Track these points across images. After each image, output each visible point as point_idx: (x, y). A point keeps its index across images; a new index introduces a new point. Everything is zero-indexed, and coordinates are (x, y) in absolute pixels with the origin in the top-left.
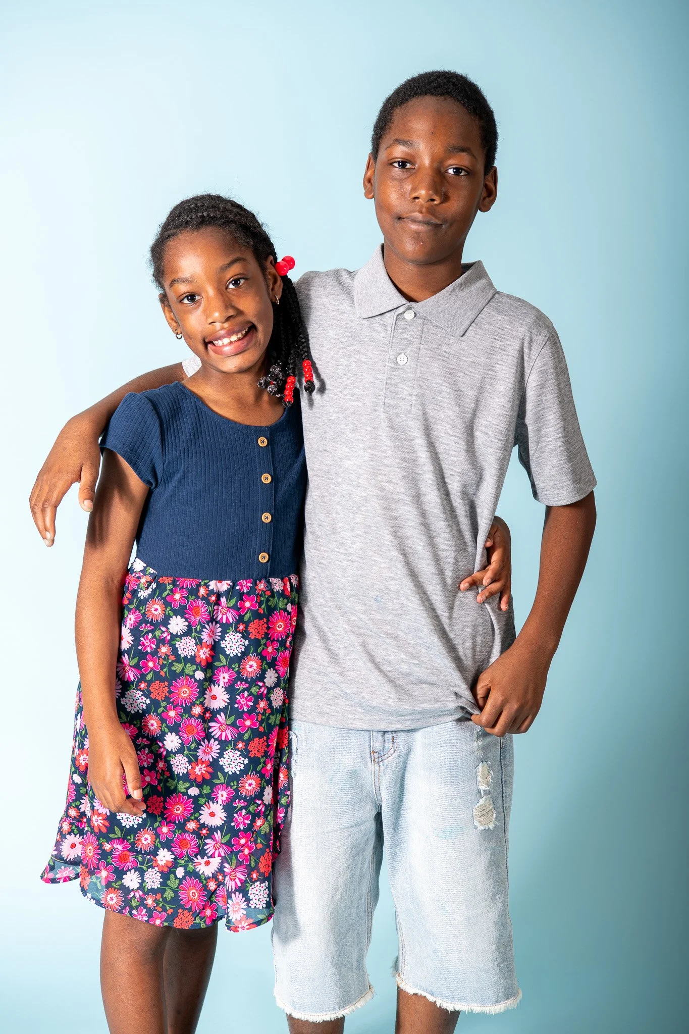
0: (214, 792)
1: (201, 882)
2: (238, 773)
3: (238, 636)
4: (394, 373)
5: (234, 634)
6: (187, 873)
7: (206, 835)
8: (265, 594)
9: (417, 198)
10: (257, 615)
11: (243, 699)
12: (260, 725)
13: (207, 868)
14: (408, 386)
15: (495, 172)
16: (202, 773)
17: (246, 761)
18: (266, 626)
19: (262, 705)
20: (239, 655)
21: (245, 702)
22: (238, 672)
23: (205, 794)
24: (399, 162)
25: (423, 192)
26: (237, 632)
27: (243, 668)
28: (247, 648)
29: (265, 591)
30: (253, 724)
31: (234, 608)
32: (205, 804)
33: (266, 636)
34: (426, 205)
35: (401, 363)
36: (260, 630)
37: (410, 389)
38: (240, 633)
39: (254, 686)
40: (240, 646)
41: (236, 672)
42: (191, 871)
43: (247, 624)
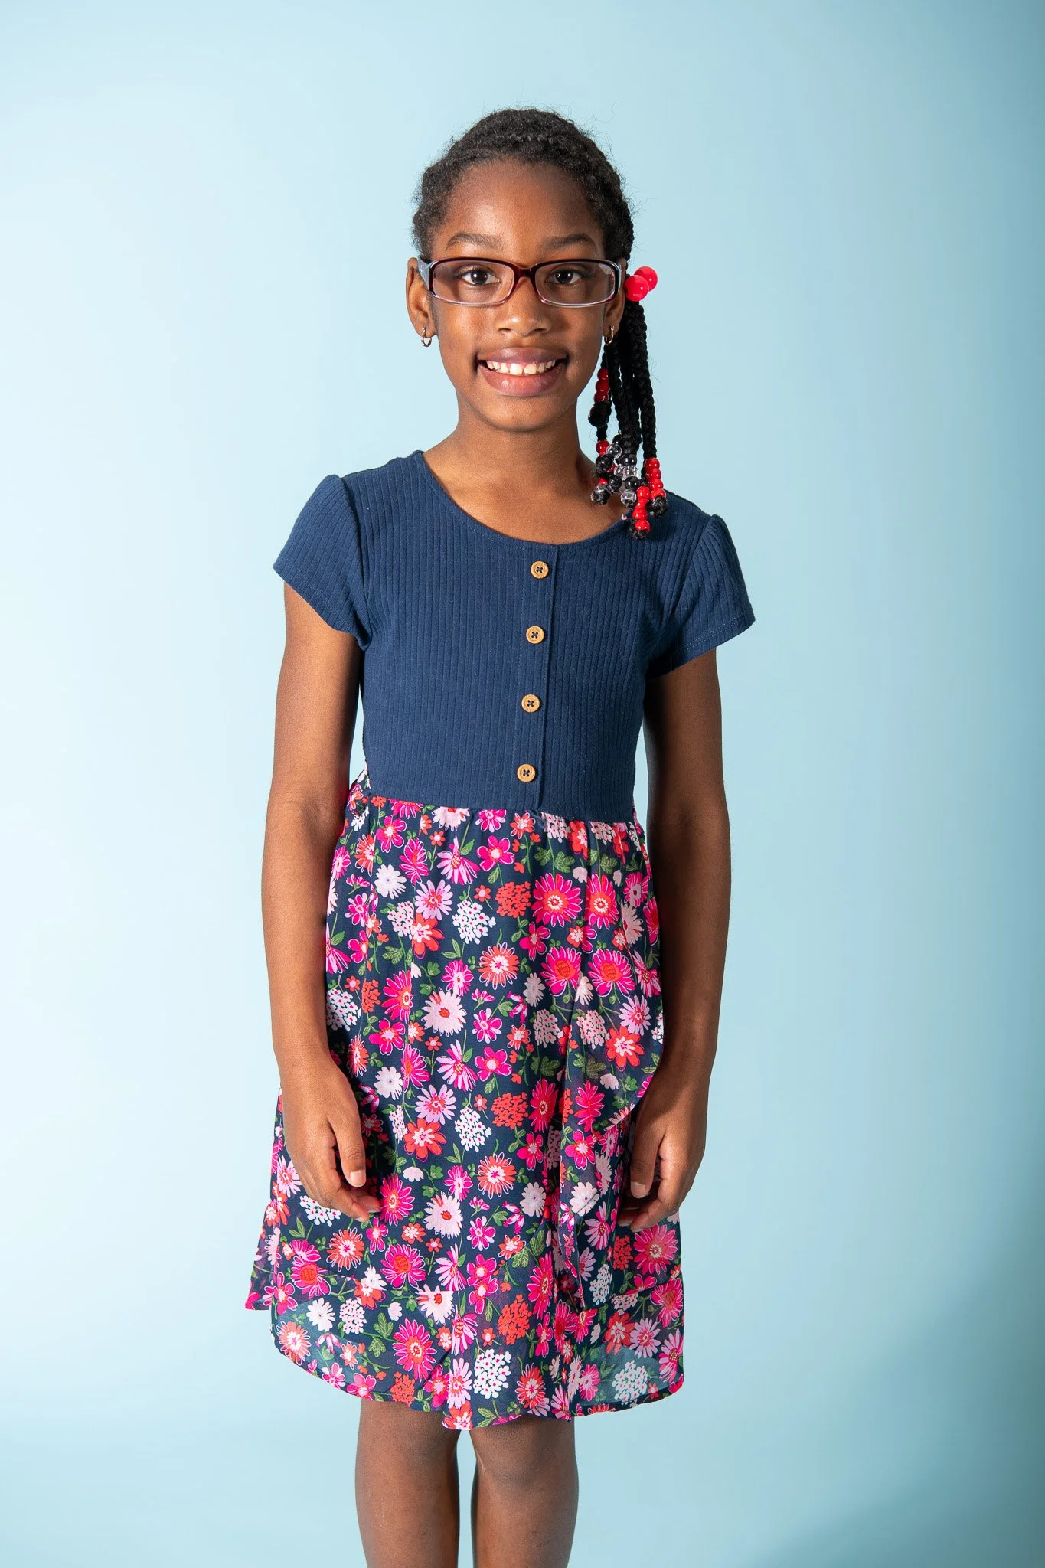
0: (449, 1177)
1: (428, 1331)
2: (477, 1150)
3: (475, 908)
5: (469, 903)
6: (406, 1313)
7: (438, 1250)
8: (529, 840)
10: (511, 875)
11: (483, 1022)
12: (515, 1071)
13: (438, 1307)
16: (427, 1143)
17: (489, 1132)
18: (529, 896)
19: (519, 1035)
20: (478, 942)
21: (487, 1026)
22: (476, 973)
23: (434, 1179)
26: (474, 901)
27: (484, 967)
28: (491, 931)
29: (531, 834)
30: (501, 1068)
31: (470, 858)
32: (434, 1197)
33: (529, 914)
36: (517, 902)
38: (479, 903)
39: (504, 1001)
40: (480, 927)
41: (472, 972)
42: (413, 1310)
43: (493, 889)
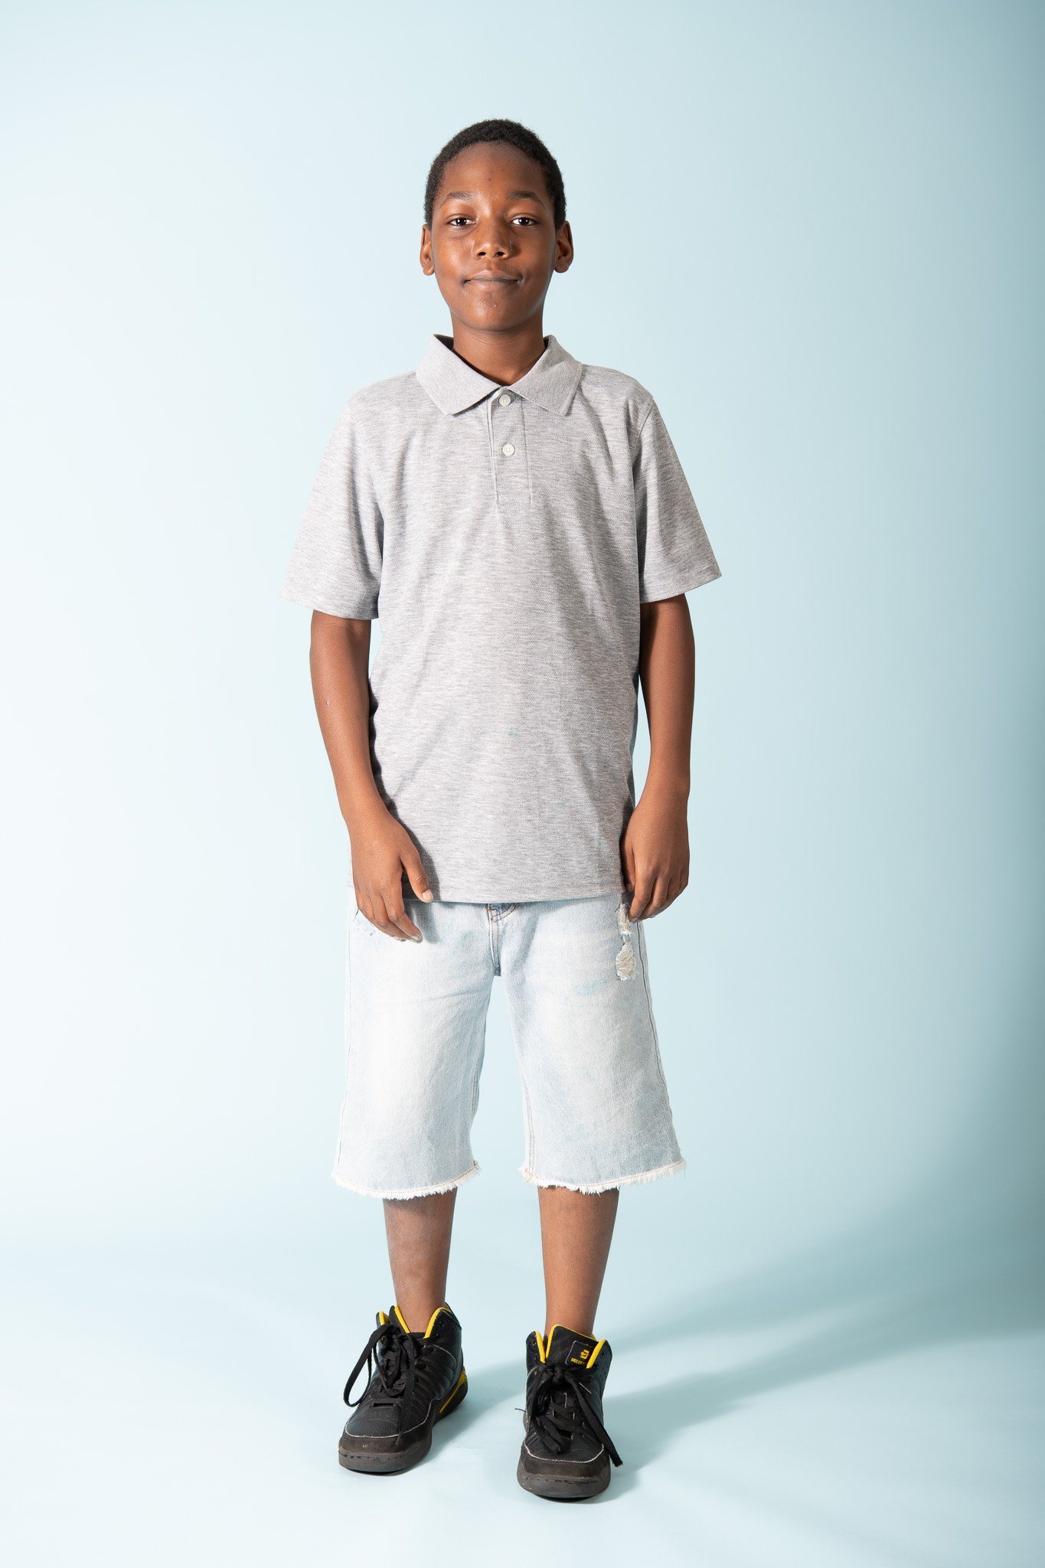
4: (502, 466)
9: (482, 254)
14: (522, 477)
24: (456, 220)
25: (487, 246)
34: (496, 259)
35: (507, 454)
37: (523, 481)
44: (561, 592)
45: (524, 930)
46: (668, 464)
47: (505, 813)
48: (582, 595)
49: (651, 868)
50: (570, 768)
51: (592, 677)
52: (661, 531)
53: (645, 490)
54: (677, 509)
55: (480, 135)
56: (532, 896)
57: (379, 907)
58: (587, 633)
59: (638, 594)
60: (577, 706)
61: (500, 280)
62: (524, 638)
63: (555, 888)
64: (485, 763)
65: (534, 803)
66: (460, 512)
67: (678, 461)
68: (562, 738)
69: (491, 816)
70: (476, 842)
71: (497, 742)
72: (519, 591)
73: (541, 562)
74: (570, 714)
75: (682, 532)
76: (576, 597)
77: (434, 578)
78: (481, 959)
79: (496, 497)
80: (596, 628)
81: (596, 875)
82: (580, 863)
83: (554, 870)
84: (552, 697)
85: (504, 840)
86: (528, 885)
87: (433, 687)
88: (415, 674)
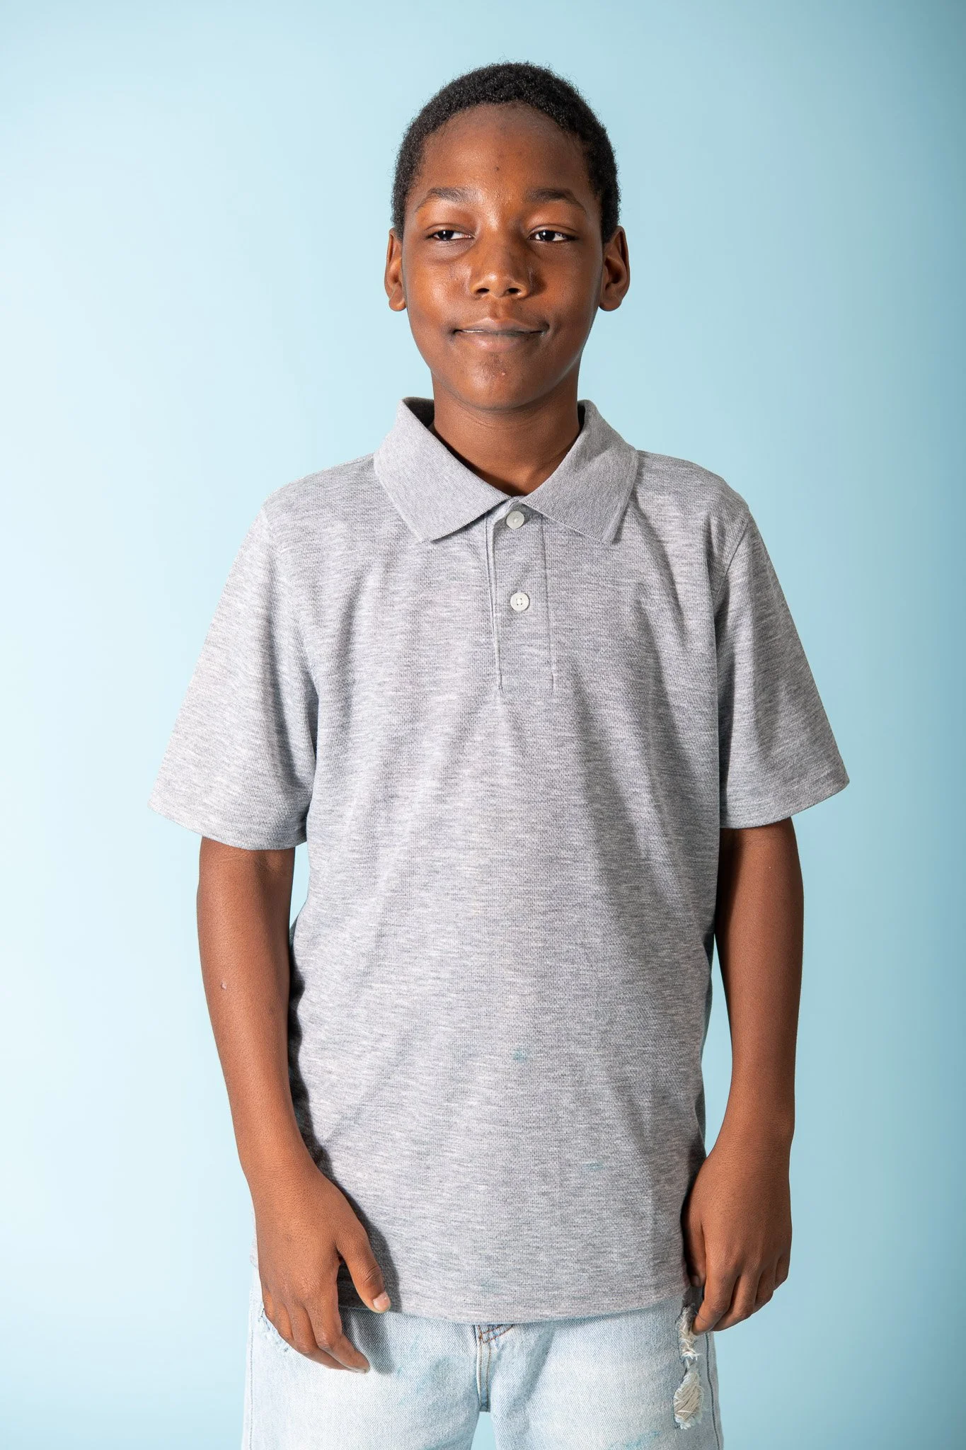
4: (509, 629)
9: (485, 290)
14: (539, 646)
15: (622, 235)
24: (441, 231)
25: (492, 278)
34: (505, 300)
35: (517, 609)
37: (543, 653)
44: (599, 828)
45: (531, 1354)
46: (770, 615)
47: (505, 1183)
48: (631, 829)
49: (732, 1262)
50: (610, 1106)
51: (646, 959)
52: (757, 722)
53: (732, 657)
54: (782, 684)
55: (483, 92)
56: (547, 1312)
57: (300, 1323)
58: (637, 888)
59: (718, 817)
60: (623, 1008)
61: (513, 333)
62: (540, 905)
63: (583, 1299)
64: (475, 1104)
65: (553, 1167)
66: (440, 699)
67: (785, 605)
68: (597, 1061)
69: (482, 1188)
70: (457, 1228)
71: (496, 1070)
72: (533, 830)
73: (569, 783)
74: (611, 1022)
75: (788, 720)
76: (621, 832)
77: (397, 803)
78: (460, 1395)
79: (498, 678)
80: (652, 880)
81: (649, 1272)
82: (623, 1255)
83: (583, 1271)
84: (584, 997)
85: (504, 1226)
86: (541, 1295)
87: (393, 977)
88: (363, 955)
